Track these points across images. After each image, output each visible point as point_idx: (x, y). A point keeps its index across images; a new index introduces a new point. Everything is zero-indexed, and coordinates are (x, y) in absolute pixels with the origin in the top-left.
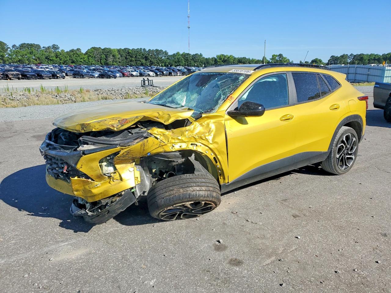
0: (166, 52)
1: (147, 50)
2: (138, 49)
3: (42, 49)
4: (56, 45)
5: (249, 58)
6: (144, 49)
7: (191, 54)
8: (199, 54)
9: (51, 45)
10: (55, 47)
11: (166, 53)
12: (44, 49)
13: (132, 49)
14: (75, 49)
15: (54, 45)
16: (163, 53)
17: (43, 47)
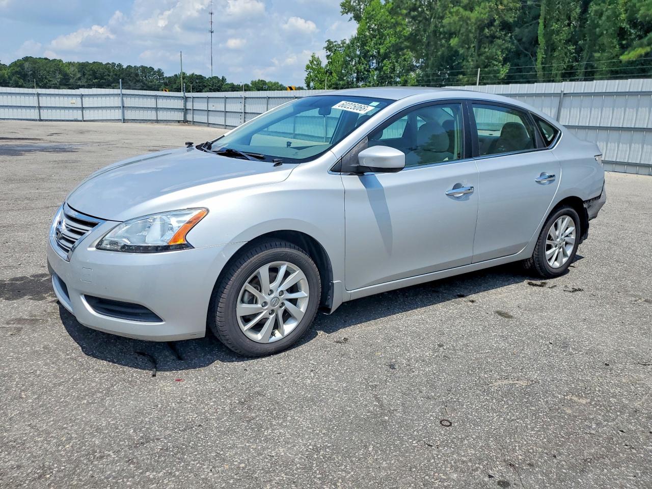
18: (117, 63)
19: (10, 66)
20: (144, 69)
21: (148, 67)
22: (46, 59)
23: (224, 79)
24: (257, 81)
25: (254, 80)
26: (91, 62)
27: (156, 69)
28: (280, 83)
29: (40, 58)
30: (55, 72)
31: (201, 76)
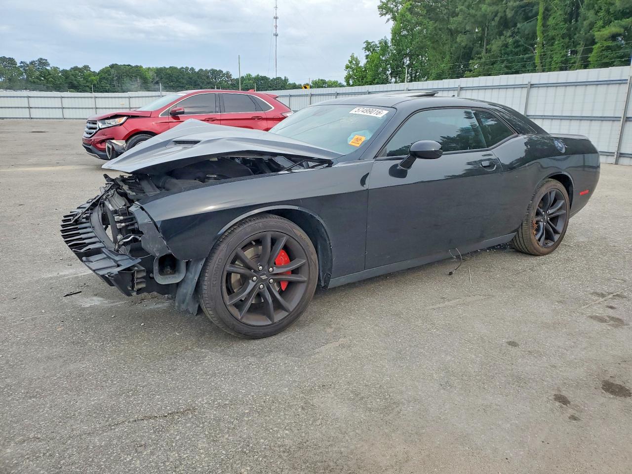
0: (228, 73)
1: (197, 70)
2: (183, 68)
3: (18, 65)
4: (44, 60)
6: (192, 69)
7: (269, 79)
8: (283, 78)
9: (36, 59)
10: (43, 62)
11: (228, 75)
12: (22, 64)
14: (80, 66)
15: (41, 59)
17: (22, 62)
18: (190, 67)
19: (99, 73)
20: (214, 72)
21: (218, 70)
22: (129, 65)
23: (286, 80)
24: (317, 80)
25: (315, 80)
26: (167, 67)
27: (224, 72)
28: (339, 82)
29: (124, 65)
30: (137, 77)
31: (265, 77)
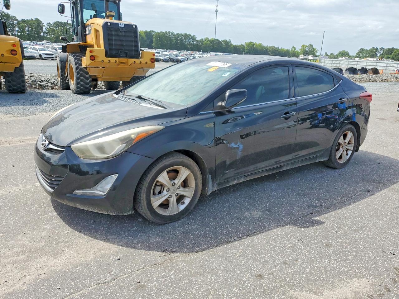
5: (278, 47)
13: (161, 32)
16: (191, 38)
